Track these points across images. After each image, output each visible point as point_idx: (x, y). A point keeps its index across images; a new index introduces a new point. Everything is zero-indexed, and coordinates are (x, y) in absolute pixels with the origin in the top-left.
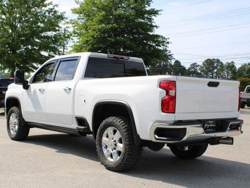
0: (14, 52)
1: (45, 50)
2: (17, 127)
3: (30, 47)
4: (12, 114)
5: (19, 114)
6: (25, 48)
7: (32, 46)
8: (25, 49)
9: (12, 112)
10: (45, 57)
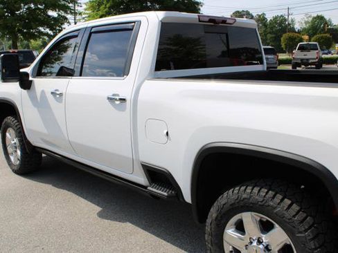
0: (13, 13)
1: (54, 9)
2: (19, 152)
3: (32, 6)
4: (9, 129)
5: (20, 132)
6: (26, 7)
7: (35, 5)
8: (27, 9)
9: (7, 126)
10: (54, 18)
